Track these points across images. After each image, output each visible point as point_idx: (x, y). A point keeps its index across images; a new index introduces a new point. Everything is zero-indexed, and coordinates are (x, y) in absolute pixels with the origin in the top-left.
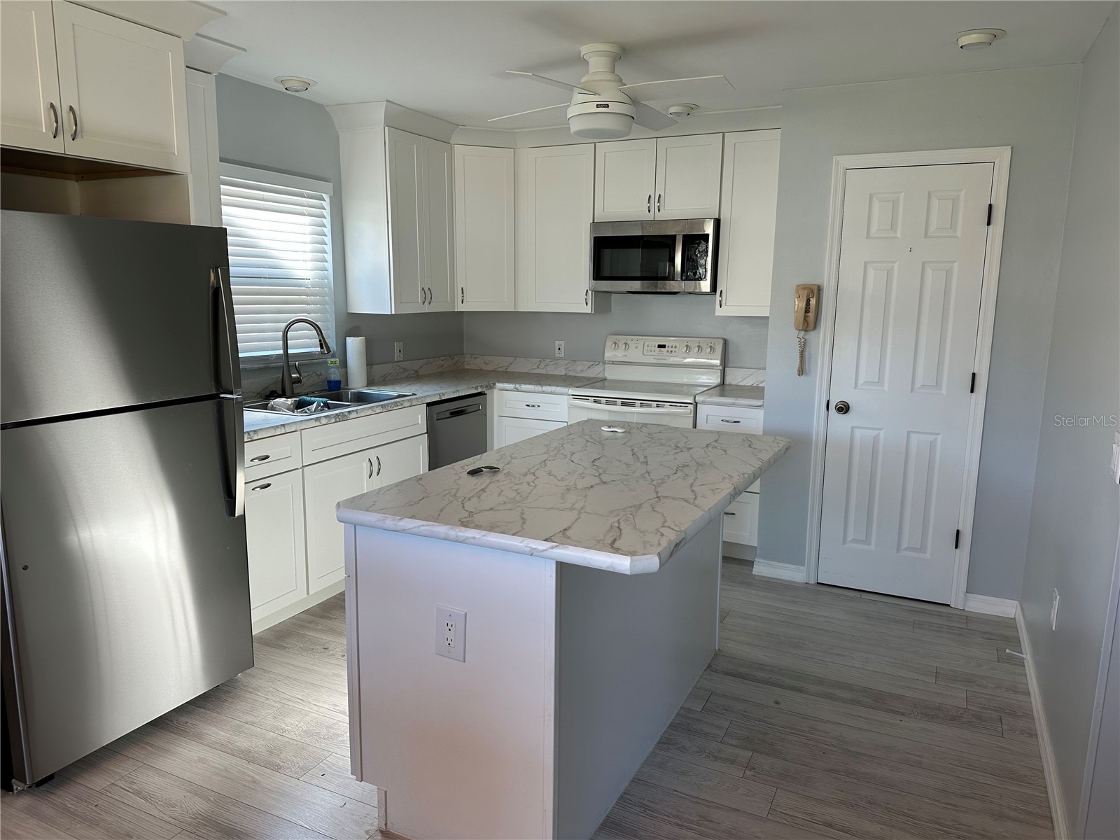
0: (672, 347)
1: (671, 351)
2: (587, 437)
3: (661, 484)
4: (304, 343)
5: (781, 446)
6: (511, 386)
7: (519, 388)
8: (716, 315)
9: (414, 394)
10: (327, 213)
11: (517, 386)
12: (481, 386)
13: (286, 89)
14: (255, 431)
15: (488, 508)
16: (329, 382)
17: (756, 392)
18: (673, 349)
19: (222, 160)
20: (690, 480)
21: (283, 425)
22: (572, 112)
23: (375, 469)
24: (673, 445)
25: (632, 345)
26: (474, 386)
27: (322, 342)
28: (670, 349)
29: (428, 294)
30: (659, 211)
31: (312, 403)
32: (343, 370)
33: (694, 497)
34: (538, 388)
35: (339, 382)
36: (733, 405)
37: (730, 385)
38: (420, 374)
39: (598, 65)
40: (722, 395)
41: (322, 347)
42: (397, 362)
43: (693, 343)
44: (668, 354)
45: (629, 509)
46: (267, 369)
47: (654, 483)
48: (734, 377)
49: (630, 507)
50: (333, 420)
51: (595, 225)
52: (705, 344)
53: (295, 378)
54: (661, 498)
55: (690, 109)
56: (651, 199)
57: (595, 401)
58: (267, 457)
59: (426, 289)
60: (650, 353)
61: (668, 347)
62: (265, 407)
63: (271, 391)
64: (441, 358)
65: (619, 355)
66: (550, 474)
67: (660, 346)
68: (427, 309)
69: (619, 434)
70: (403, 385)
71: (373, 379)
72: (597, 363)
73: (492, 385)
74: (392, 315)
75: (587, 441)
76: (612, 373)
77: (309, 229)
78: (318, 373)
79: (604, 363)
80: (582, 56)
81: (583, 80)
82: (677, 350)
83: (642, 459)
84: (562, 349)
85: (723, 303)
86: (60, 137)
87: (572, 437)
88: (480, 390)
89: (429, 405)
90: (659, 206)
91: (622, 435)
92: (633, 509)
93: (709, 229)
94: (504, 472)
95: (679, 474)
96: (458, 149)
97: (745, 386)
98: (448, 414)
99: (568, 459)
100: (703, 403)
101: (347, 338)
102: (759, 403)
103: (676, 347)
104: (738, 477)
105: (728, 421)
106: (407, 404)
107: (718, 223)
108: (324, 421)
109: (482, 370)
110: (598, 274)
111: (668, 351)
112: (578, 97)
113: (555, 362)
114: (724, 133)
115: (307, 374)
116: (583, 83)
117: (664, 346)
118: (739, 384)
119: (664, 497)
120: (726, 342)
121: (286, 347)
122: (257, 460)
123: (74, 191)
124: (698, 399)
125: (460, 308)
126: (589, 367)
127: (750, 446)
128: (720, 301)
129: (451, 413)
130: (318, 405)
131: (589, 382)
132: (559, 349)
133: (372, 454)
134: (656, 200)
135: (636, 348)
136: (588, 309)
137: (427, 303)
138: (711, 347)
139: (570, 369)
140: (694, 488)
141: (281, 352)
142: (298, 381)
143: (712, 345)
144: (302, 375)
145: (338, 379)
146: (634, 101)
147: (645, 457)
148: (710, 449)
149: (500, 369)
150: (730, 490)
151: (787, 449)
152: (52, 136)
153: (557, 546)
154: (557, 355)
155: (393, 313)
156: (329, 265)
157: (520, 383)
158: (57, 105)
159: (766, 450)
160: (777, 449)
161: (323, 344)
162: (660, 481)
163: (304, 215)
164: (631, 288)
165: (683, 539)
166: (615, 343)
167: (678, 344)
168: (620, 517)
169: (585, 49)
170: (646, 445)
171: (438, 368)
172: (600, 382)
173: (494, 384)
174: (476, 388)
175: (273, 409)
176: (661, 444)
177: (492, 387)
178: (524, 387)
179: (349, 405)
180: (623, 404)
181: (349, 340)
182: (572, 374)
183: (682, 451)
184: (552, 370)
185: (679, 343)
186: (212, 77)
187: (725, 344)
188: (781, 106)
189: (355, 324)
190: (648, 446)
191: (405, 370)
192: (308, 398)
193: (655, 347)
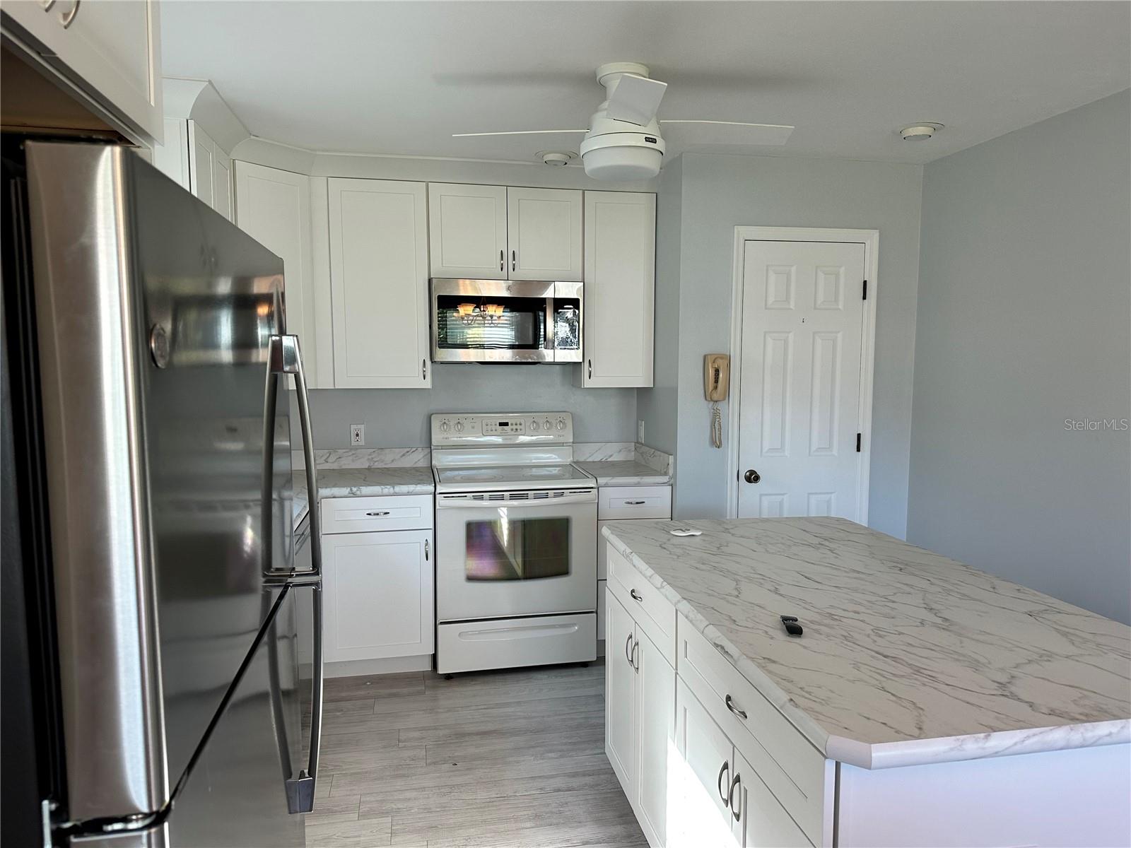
0: (516, 425)
7: (358, 493)
8: (582, 386)
11: (354, 489)
18: (518, 427)
25: (466, 424)
28: (514, 427)
34: (388, 489)
36: (638, 485)
43: (541, 418)
44: (513, 433)
48: (583, 453)
51: (438, 280)
52: (555, 419)
55: (568, 159)
56: (504, 256)
57: (475, 498)
60: (491, 433)
61: (512, 424)
67: (501, 424)
72: (414, 450)
82: (522, 427)
84: (362, 435)
85: (592, 374)
90: (511, 265)
100: (606, 485)
102: (665, 479)
103: (521, 424)
105: (631, 503)
111: (512, 430)
112: (614, 125)
113: (350, 453)
114: (584, 191)
117: (506, 424)
118: (587, 460)
124: (600, 481)
126: (404, 455)
128: (590, 372)
132: (357, 435)
134: (509, 257)
135: (473, 427)
136: (427, 384)
139: (375, 460)
143: (561, 419)
154: (354, 444)
157: (359, 485)
166: (445, 424)
167: (523, 421)
178: (366, 490)
180: (512, 497)
182: (377, 465)
184: (348, 463)
185: (524, 419)
187: (573, 417)
193: (496, 425)
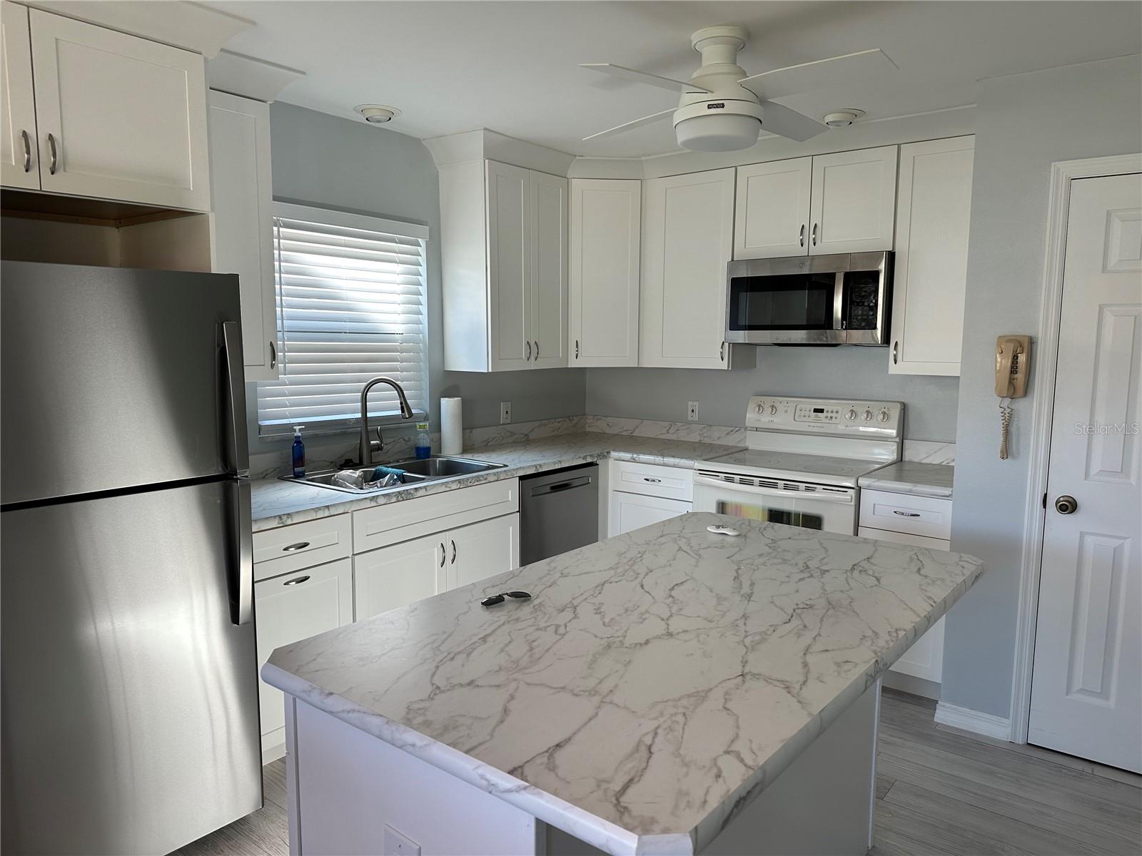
0: (832, 412)
1: (831, 417)
2: (682, 543)
3: (759, 643)
4: (384, 405)
5: (967, 573)
6: (628, 456)
7: (637, 459)
8: (889, 373)
9: (505, 466)
10: (422, 259)
11: (635, 456)
12: (591, 456)
13: (367, 119)
14: (289, 515)
15: (465, 680)
16: (418, 449)
17: (942, 475)
18: (834, 415)
19: (275, 198)
20: (807, 639)
21: (328, 507)
22: (678, 118)
23: (450, 556)
24: (801, 564)
25: (780, 407)
26: (582, 456)
27: (404, 405)
28: (830, 414)
29: (534, 349)
30: (815, 244)
31: (384, 475)
32: (436, 435)
33: (802, 679)
34: (659, 459)
35: (428, 449)
36: (909, 492)
37: (911, 462)
38: (530, 438)
39: (713, 55)
40: (899, 478)
41: (403, 411)
42: (502, 425)
43: (861, 408)
44: (827, 421)
45: (684, 702)
46: (344, 434)
47: (748, 641)
48: (918, 452)
49: (689, 696)
50: (394, 500)
51: (733, 264)
52: (876, 408)
53: (374, 445)
54: (748, 677)
55: (853, 117)
56: (804, 230)
57: (728, 480)
58: (306, 545)
59: (532, 344)
60: (803, 419)
61: (827, 412)
62: (327, 481)
63: (346, 460)
64: (557, 420)
65: (766, 419)
66: (598, 611)
67: (816, 411)
68: (533, 365)
69: (728, 539)
70: (503, 452)
71: (473, 445)
72: (737, 429)
73: (606, 454)
74: (488, 373)
75: (680, 549)
76: (754, 442)
77: (401, 278)
78: (406, 438)
79: (746, 429)
80: (693, 44)
81: (695, 75)
82: (838, 415)
83: (746, 589)
84: (697, 411)
85: (899, 358)
86: (34, 172)
87: (662, 540)
88: (589, 460)
89: (522, 478)
90: (814, 239)
91: (733, 540)
92: (693, 700)
93: (882, 267)
94: (536, 602)
95: (795, 622)
96: (576, 185)
97: (930, 464)
98: (548, 489)
99: (639, 580)
100: (869, 488)
101: (442, 399)
102: (947, 491)
103: (837, 412)
104: (888, 638)
105: (903, 514)
106: (492, 478)
107: (891, 256)
108: (381, 501)
109: (604, 433)
110: (734, 324)
111: (827, 417)
112: (686, 98)
113: (686, 427)
114: (899, 146)
115: (392, 440)
116: (694, 79)
117: (821, 411)
118: (923, 462)
119: (754, 675)
120: (904, 408)
121: (365, 410)
122: (293, 549)
123: (113, 237)
124: (862, 482)
125: (574, 363)
126: (728, 434)
127: (919, 570)
128: (895, 356)
129: (552, 488)
130: (391, 478)
131: (725, 453)
132: (693, 411)
133: (446, 538)
134: (811, 231)
135: (786, 412)
136: (724, 365)
137: (532, 358)
138: (884, 413)
139: (705, 435)
140: (809, 658)
141: (359, 415)
142: (379, 448)
143: (886, 410)
144: (384, 442)
145: (428, 445)
146: (762, 100)
147: (752, 584)
148: (856, 573)
149: (625, 433)
150: (868, 665)
151: (977, 577)
152: (24, 170)
153: (525, 788)
154: (690, 418)
155: (490, 371)
156: (424, 318)
157: (639, 453)
158: (31, 132)
159: (943, 580)
160: (960, 580)
161: (404, 406)
162: (757, 638)
163: (396, 262)
164: (777, 339)
165: (757, 784)
166: (760, 406)
167: (840, 409)
168: (662, 720)
169: (696, 37)
170: (762, 560)
171: (553, 431)
172: (737, 454)
173: (608, 453)
174: (585, 458)
175: (335, 484)
176: (785, 561)
177: (605, 456)
178: (643, 457)
179: (424, 479)
180: (762, 485)
181: (444, 401)
182: (707, 441)
183: (812, 576)
184: (683, 436)
185: (842, 408)
186: (266, 107)
187: (904, 409)
188: (975, 105)
189: (451, 383)
190: (764, 564)
191: (512, 434)
192: (385, 469)
193: (810, 411)
